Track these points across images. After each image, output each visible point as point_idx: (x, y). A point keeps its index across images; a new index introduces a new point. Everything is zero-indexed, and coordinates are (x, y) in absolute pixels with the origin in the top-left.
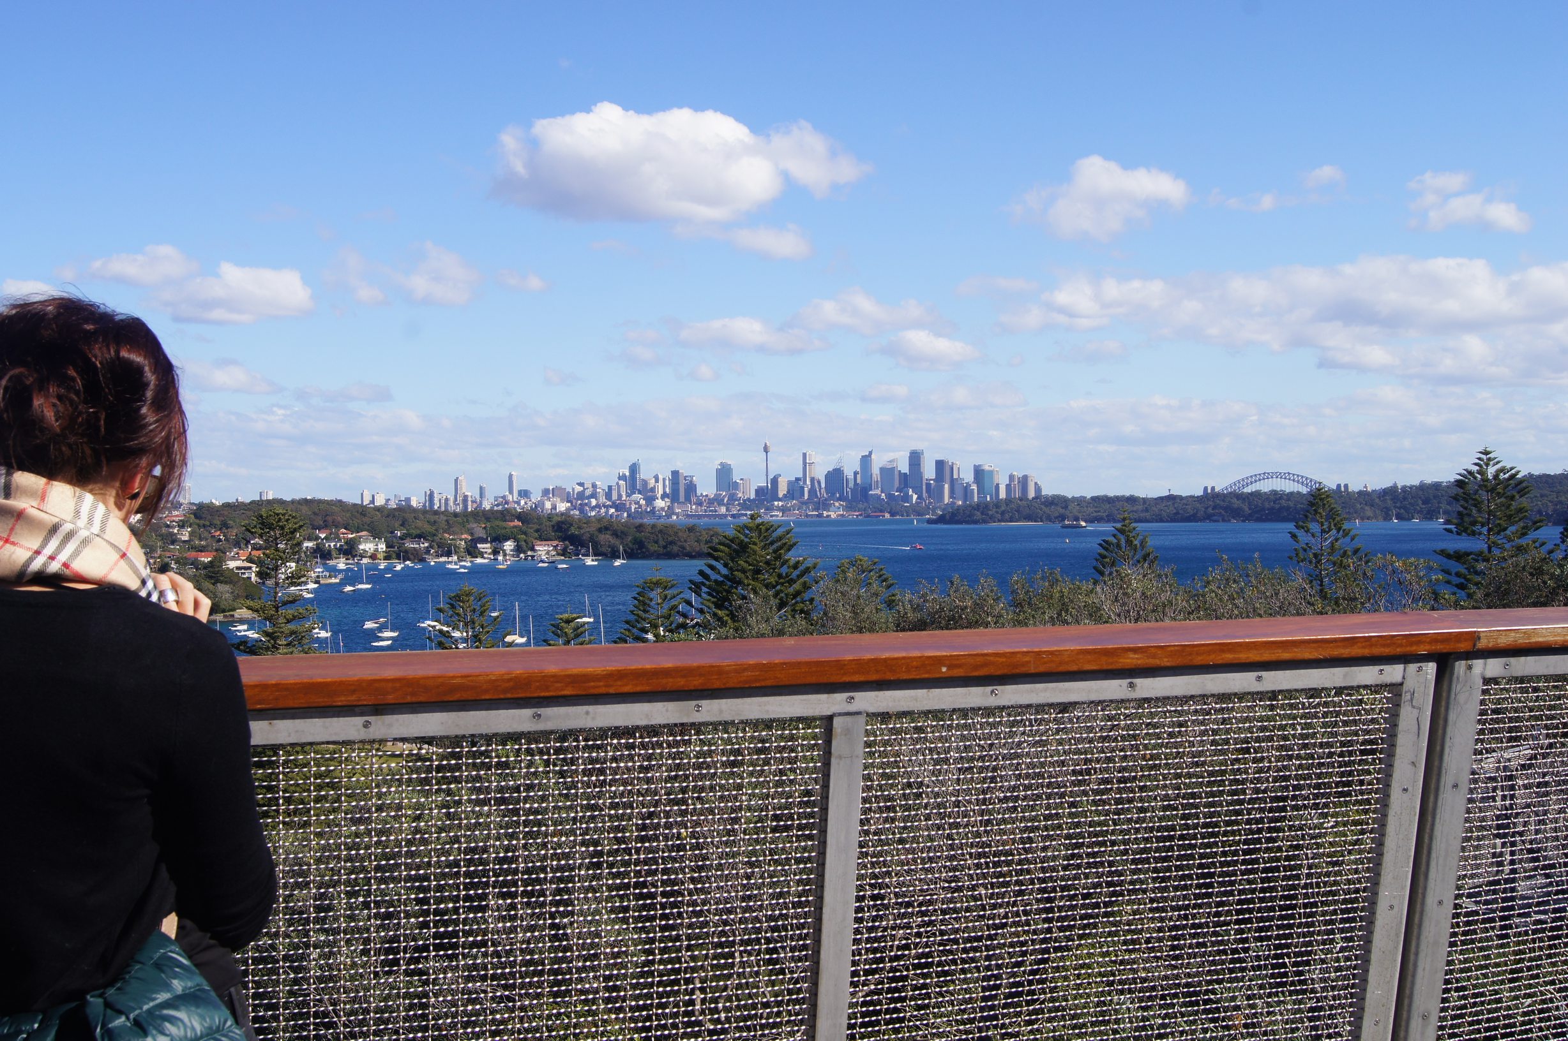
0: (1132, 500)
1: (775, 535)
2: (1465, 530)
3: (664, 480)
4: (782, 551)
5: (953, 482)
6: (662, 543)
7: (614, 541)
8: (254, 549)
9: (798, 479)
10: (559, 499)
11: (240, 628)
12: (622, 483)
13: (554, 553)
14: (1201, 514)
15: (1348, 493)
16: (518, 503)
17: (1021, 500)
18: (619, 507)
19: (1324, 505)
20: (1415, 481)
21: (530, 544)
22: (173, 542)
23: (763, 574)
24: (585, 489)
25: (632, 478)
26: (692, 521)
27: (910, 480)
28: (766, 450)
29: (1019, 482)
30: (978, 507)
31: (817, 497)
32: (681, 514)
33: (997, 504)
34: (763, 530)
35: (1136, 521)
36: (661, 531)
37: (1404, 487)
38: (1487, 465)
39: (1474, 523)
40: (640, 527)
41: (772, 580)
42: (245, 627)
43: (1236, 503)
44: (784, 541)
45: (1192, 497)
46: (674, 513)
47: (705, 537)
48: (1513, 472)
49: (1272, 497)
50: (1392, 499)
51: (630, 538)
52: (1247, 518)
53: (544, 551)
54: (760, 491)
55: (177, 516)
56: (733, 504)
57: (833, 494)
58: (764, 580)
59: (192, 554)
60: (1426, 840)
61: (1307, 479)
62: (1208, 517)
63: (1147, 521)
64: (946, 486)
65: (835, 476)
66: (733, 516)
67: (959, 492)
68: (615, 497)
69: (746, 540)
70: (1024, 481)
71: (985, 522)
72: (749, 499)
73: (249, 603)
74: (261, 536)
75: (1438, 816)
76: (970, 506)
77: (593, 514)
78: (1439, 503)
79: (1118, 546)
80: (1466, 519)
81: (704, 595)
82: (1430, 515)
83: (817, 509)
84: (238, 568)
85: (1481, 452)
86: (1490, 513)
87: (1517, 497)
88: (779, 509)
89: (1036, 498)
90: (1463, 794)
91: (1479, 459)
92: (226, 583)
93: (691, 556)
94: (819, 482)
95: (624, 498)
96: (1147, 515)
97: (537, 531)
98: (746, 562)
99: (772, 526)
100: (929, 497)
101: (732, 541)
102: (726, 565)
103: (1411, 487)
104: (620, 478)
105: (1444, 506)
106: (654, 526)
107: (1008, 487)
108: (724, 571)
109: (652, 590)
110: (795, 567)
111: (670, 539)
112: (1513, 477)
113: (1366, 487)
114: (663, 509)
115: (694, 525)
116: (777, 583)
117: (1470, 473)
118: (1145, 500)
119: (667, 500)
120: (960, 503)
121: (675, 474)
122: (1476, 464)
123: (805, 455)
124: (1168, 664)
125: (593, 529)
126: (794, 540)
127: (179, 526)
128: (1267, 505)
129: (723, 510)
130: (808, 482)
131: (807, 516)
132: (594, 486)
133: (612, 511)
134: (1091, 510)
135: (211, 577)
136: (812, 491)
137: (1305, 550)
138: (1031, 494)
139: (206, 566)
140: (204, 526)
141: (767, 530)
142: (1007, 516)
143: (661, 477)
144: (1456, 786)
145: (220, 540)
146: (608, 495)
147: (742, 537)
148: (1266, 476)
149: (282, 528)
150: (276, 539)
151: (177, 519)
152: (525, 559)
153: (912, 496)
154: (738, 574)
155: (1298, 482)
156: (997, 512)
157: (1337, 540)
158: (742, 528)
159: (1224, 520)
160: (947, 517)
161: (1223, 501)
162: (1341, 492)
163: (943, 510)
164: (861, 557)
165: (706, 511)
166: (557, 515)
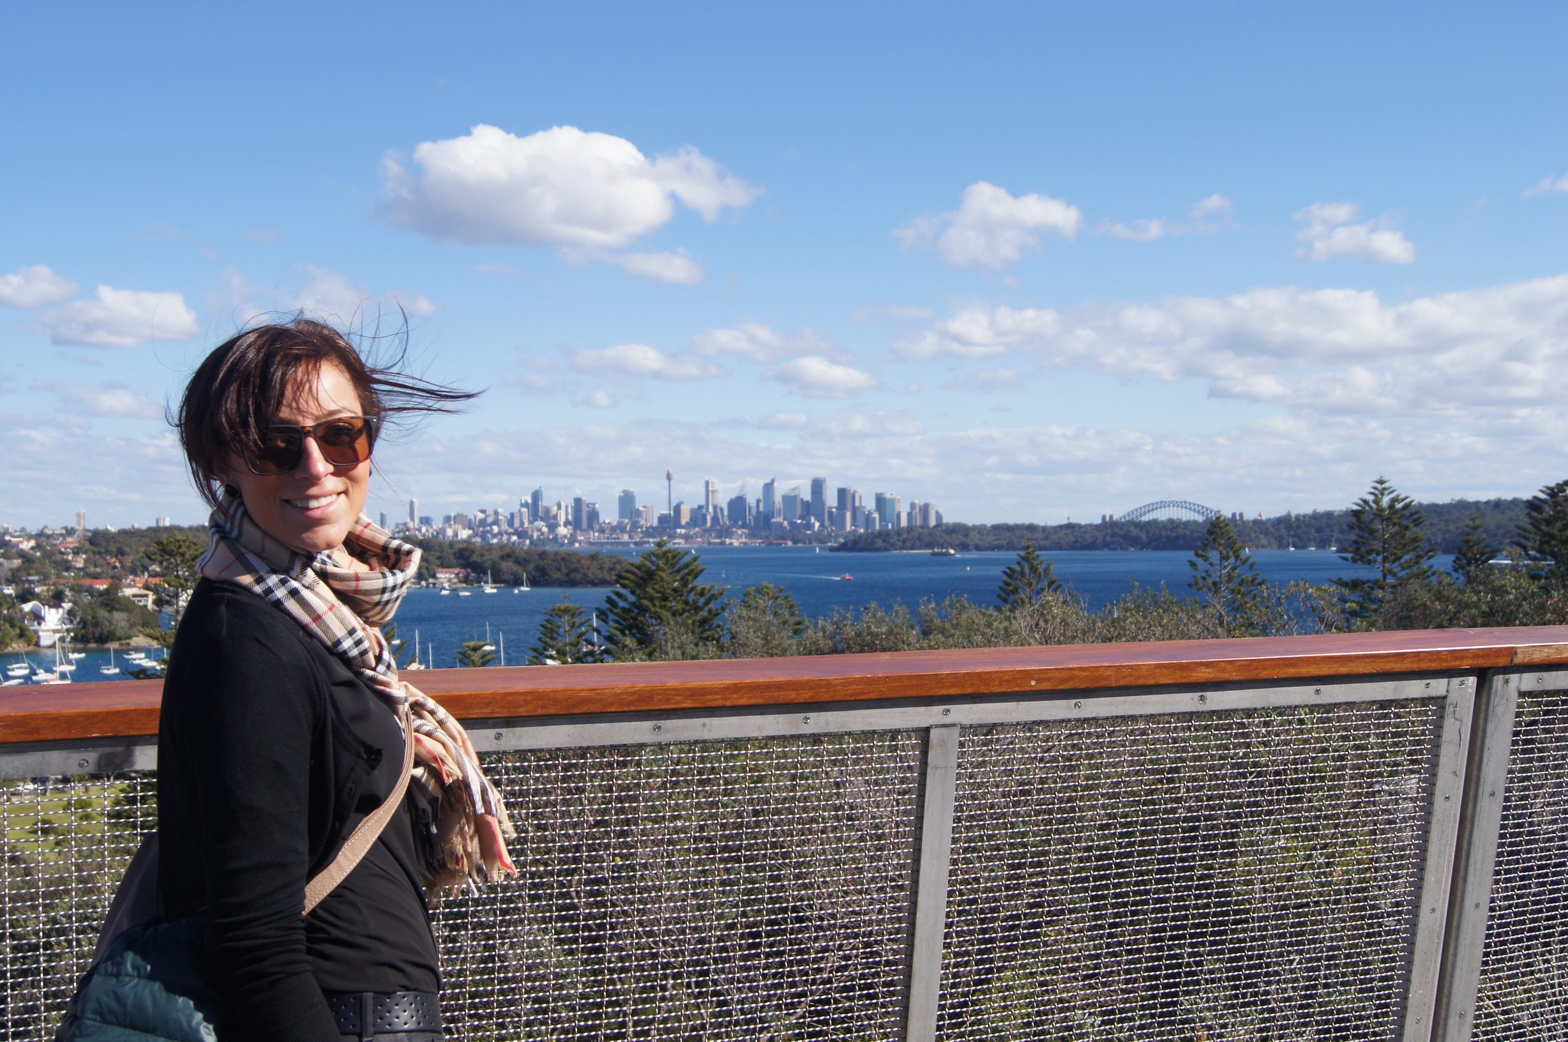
0: (1032, 528)
1: (682, 562)
2: (1362, 559)
3: (567, 507)
4: (690, 578)
5: (855, 510)
6: (564, 570)
7: (516, 568)
8: (150, 576)
9: (700, 507)
10: (460, 527)
11: (134, 656)
12: (524, 510)
13: (455, 580)
14: (1099, 542)
15: (1243, 522)
16: (420, 530)
17: (922, 527)
18: (522, 534)
19: (1222, 534)
20: (1307, 510)
21: (432, 572)
22: (68, 569)
23: (671, 602)
24: (487, 516)
25: (535, 506)
26: (594, 549)
27: (814, 506)
28: (669, 477)
29: (920, 510)
30: (879, 535)
31: (719, 524)
32: (583, 542)
33: (899, 532)
34: (672, 558)
35: (1041, 549)
36: (563, 559)
37: (1297, 516)
38: (1382, 494)
39: (1369, 552)
40: (543, 555)
41: (679, 607)
42: (143, 655)
43: (1134, 532)
44: (690, 568)
45: (1090, 525)
46: (576, 541)
47: (607, 565)
48: (1407, 501)
49: (1169, 526)
50: (1286, 528)
51: (532, 566)
52: (1144, 546)
53: (445, 578)
54: (663, 519)
55: (72, 543)
56: (636, 532)
57: (736, 522)
58: (671, 607)
59: (87, 582)
60: (1465, 846)
61: (1203, 508)
62: (1106, 545)
63: (1046, 549)
64: (848, 515)
65: (738, 504)
66: (636, 544)
67: (861, 519)
68: (517, 523)
69: (654, 568)
70: (925, 509)
71: (886, 549)
72: (651, 527)
73: (148, 630)
74: (161, 563)
75: (1476, 823)
76: (872, 533)
77: (495, 541)
78: (1331, 531)
79: (1022, 574)
80: (1363, 549)
81: (611, 623)
82: (1323, 544)
83: (719, 537)
84: (134, 596)
85: (1377, 482)
86: (1385, 542)
87: (1412, 526)
88: (681, 536)
89: (937, 526)
90: (1499, 802)
91: (1375, 488)
92: (122, 610)
93: (594, 584)
94: (722, 510)
95: (526, 525)
96: (1047, 543)
97: (439, 558)
98: (654, 589)
99: (679, 553)
100: (832, 524)
101: (638, 568)
102: (633, 593)
103: (1304, 516)
104: (522, 505)
105: (1336, 534)
106: (556, 554)
107: (910, 515)
108: (632, 598)
109: (560, 617)
110: (702, 594)
111: (573, 566)
112: (1406, 507)
113: (1260, 515)
114: (565, 536)
115: (597, 553)
116: (684, 611)
117: (1365, 502)
118: (1044, 529)
119: (569, 527)
120: (862, 531)
121: (578, 501)
122: (1371, 493)
123: (707, 483)
124: (1237, 678)
125: (495, 556)
126: (700, 568)
127: (73, 553)
128: (1164, 533)
129: (626, 537)
130: (711, 510)
131: (710, 543)
132: (496, 513)
133: (514, 538)
134: (991, 538)
135: (106, 605)
136: (715, 519)
137: (1204, 578)
138: (933, 522)
139: (101, 594)
140: (100, 553)
141: (674, 557)
142: (908, 544)
143: (563, 505)
144: (1492, 794)
145: (115, 567)
146: (511, 522)
147: (648, 564)
148: (1162, 505)
149: (183, 555)
150: (177, 565)
151: (71, 546)
152: (427, 587)
153: (814, 524)
154: (646, 602)
155: (1194, 510)
156: (899, 540)
157: (1234, 569)
158: (648, 556)
159: (1122, 549)
160: (850, 545)
161: (1122, 529)
162: (1236, 521)
163: (845, 538)
164: (767, 585)
165: (608, 538)
166: (459, 542)
